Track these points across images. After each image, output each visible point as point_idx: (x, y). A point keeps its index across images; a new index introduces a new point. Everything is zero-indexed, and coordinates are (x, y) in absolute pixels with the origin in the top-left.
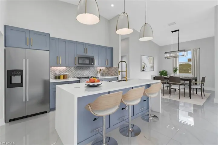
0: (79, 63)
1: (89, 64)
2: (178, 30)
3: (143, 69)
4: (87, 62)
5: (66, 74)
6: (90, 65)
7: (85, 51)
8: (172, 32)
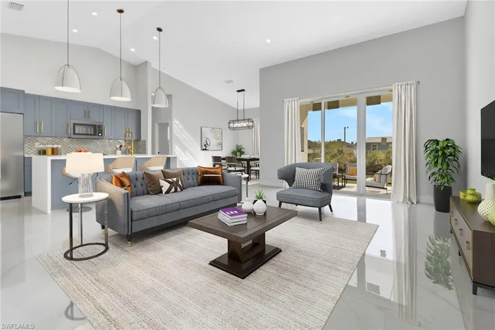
0: (76, 132)
1: (95, 134)
2: (243, 90)
3: (204, 147)
4: (91, 131)
5: (57, 148)
6: (97, 137)
7: (87, 114)
8: (238, 91)
